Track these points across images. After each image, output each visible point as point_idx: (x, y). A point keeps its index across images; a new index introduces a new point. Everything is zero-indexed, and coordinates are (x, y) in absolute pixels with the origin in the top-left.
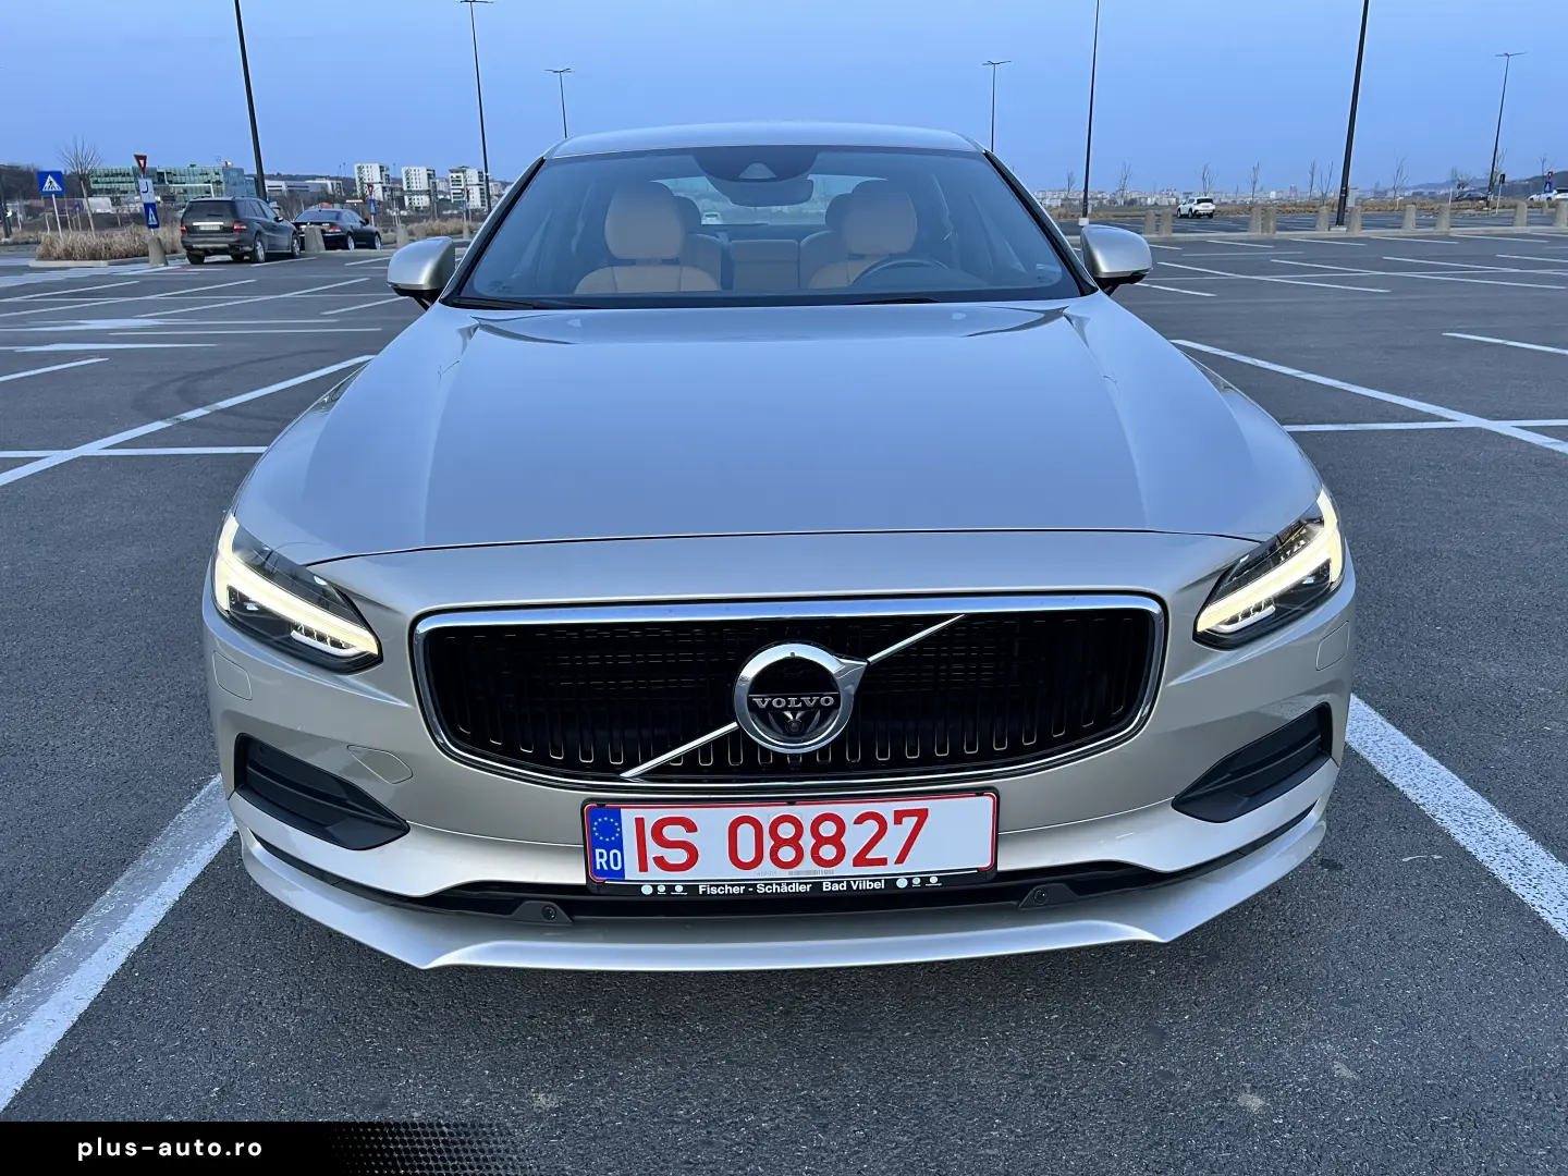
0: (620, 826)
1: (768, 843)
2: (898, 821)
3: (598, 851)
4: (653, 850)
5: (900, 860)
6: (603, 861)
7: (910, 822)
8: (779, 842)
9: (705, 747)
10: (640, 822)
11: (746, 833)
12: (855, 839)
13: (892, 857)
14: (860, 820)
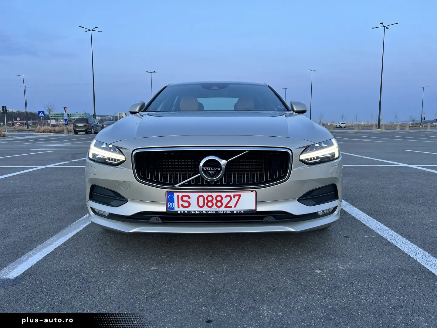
0: (174, 197)
1: (206, 201)
2: (234, 197)
3: (169, 203)
4: (181, 202)
5: (235, 207)
6: (170, 205)
7: (237, 198)
8: (208, 201)
9: (193, 180)
10: (178, 196)
11: (201, 199)
12: (225, 201)
13: (233, 206)
14: (226, 197)
